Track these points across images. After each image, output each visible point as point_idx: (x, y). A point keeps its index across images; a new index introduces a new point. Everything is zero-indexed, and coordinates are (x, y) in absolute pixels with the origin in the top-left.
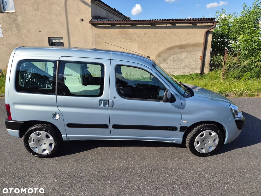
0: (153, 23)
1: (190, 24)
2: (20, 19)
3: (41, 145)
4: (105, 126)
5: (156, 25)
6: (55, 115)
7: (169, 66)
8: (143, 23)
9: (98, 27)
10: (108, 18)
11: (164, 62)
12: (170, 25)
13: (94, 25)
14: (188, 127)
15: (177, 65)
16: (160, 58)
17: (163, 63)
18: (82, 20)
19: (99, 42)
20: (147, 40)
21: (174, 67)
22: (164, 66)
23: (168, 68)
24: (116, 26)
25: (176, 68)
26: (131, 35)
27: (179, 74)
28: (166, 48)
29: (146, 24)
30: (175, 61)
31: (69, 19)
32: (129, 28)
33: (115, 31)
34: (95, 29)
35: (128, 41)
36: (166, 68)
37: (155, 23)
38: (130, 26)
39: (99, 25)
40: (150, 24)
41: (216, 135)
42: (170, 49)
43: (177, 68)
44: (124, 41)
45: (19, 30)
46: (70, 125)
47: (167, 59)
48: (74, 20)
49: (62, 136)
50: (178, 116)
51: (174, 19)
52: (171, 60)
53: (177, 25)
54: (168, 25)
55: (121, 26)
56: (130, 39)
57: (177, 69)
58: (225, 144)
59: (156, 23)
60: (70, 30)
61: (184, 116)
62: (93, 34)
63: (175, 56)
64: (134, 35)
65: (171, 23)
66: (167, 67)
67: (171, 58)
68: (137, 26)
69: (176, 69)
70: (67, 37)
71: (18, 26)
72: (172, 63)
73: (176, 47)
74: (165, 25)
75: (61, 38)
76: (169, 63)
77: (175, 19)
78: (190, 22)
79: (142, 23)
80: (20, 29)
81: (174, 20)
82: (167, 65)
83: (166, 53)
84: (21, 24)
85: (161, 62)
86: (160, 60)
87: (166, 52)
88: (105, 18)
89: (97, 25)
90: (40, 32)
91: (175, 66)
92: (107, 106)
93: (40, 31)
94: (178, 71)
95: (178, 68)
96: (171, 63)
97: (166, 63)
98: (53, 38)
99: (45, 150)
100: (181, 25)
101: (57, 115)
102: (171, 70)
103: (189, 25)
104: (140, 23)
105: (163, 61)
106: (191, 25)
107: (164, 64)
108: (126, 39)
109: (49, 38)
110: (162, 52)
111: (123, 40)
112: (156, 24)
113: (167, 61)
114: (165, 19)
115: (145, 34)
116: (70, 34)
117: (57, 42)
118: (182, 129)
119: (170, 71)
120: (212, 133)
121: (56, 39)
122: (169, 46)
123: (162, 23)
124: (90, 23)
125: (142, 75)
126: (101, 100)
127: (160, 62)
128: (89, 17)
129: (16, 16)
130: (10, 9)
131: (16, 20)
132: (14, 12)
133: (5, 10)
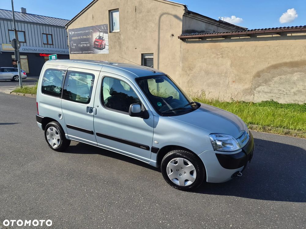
0: (252, 34)
2: (122, 37)
3: (53, 139)
5: (258, 37)
6: (60, 115)
7: (271, 90)
8: (238, 35)
9: (187, 42)
11: (265, 84)
12: (278, 35)
13: (183, 39)
14: (159, 149)
15: (284, 90)
16: (260, 79)
17: (263, 86)
18: (173, 35)
19: (187, 58)
20: (243, 55)
21: (280, 91)
22: (264, 88)
23: (270, 93)
24: (207, 39)
25: (282, 94)
26: (224, 50)
27: (286, 102)
28: (269, 65)
29: (244, 35)
30: (282, 83)
31: (161, 35)
32: (221, 41)
33: (205, 46)
34: (184, 44)
35: (219, 56)
36: (267, 93)
38: (223, 39)
39: (188, 40)
42: (275, 67)
43: (285, 93)
44: (214, 57)
45: (120, 47)
46: (68, 126)
47: (270, 80)
48: (166, 35)
49: (65, 134)
50: (150, 134)
51: (283, 28)
52: (275, 82)
53: (289, 35)
54: (274, 36)
55: (213, 39)
56: (222, 54)
57: (284, 95)
58: (208, 183)
59: (256, 33)
60: (161, 46)
62: (182, 49)
63: (283, 77)
64: (227, 49)
65: (278, 33)
66: (269, 91)
67: (276, 79)
68: (231, 38)
69: (282, 95)
70: (157, 53)
71: (120, 44)
72: (277, 86)
73: (285, 64)
74: (271, 36)
75: (152, 54)
76: (272, 86)
77: (285, 27)
79: (236, 35)
80: (121, 46)
81: (282, 29)
82: (270, 88)
83: (269, 73)
84: (122, 42)
85: (261, 83)
86: (259, 81)
87: (268, 71)
89: (187, 40)
90: (136, 49)
91: (281, 90)
92: (92, 114)
93: (136, 48)
94: (285, 98)
95: (286, 94)
96: (275, 85)
97: (267, 86)
98: (146, 55)
99: (55, 144)
100: (294, 34)
101: (61, 116)
102: (274, 96)
104: (234, 35)
105: (263, 83)
107: (265, 87)
108: (217, 55)
109: (142, 55)
110: (263, 71)
111: (213, 56)
113: (270, 83)
114: (270, 29)
115: (241, 48)
116: (161, 50)
117: (149, 58)
118: (154, 150)
119: (272, 97)
120: (189, 163)
121: (149, 55)
122: (273, 63)
123: (264, 33)
124: (179, 38)
125: (232, 99)
126: (88, 107)
127: (259, 84)
128: (179, 31)
129: (120, 35)
130: (117, 29)
131: (119, 38)
132: (119, 31)
133: (113, 30)
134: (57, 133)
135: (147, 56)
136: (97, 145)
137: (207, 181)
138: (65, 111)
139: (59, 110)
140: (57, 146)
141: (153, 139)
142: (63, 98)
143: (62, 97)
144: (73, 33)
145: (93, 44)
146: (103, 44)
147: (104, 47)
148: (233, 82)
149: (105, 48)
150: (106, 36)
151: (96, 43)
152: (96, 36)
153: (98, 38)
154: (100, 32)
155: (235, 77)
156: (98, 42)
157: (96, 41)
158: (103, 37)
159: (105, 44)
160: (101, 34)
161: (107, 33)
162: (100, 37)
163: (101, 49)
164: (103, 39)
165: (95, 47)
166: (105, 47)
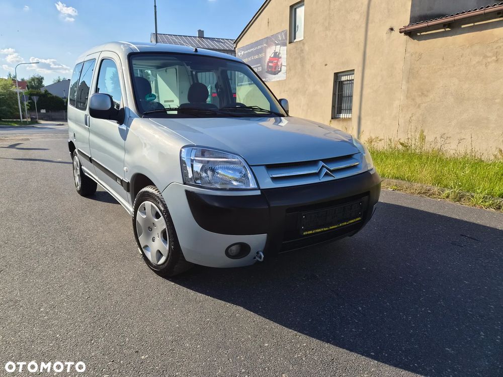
2: (306, 48)
9: (420, 38)
13: (411, 33)
14: (129, 183)
18: (392, 29)
19: (417, 71)
24: (463, 26)
31: (370, 33)
33: (458, 41)
34: (413, 44)
35: (489, 60)
39: (422, 33)
44: (478, 62)
45: (303, 66)
48: (378, 32)
55: (476, 24)
56: (496, 54)
60: (368, 55)
62: (408, 55)
70: (360, 69)
71: (302, 61)
75: (351, 72)
80: (304, 64)
84: (306, 57)
89: (419, 34)
90: (326, 65)
93: (325, 63)
98: (342, 74)
108: (485, 57)
109: (335, 74)
111: (476, 60)
116: (367, 61)
117: (347, 80)
121: (348, 75)
124: (401, 32)
128: (404, 20)
129: (304, 44)
130: (300, 36)
131: (302, 51)
132: (302, 39)
133: (295, 39)
135: (344, 76)
144: (243, 52)
145: (266, 67)
146: (279, 64)
147: (279, 70)
149: (281, 71)
150: (283, 51)
151: (270, 64)
152: (270, 53)
153: (272, 56)
154: (277, 45)
156: (272, 62)
157: (270, 61)
158: (279, 53)
159: (282, 64)
160: (278, 48)
161: (285, 45)
162: (275, 53)
163: (275, 73)
164: (280, 56)
165: (268, 72)
166: (281, 69)
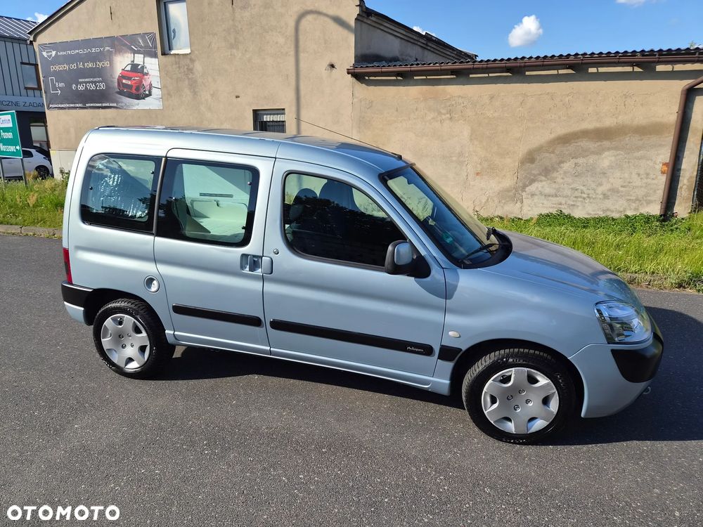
0: (516, 67)
1: (633, 66)
2: (198, 67)
3: (124, 347)
4: (255, 322)
5: (527, 73)
6: (150, 281)
7: (558, 190)
8: (487, 68)
9: (369, 83)
10: (403, 59)
11: (546, 176)
12: (570, 71)
13: (358, 77)
14: (461, 350)
15: (584, 189)
16: (534, 165)
17: (541, 181)
18: (332, 66)
19: (369, 121)
20: (496, 115)
21: (576, 192)
22: (542, 187)
23: (556, 196)
24: (415, 78)
25: (581, 197)
26: (453, 103)
27: (589, 214)
28: (553, 136)
29: (497, 70)
30: (578, 175)
31: (302, 65)
32: (447, 82)
33: (411, 93)
34: (361, 89)
35: (444, 117)
36: (549, 196)
37: (520, 66)
38: (452, 77)
39: (371, 78)
40: (508, 70)
41: (548, 384)
42: (565, 140)
43: (585, 196)
44: (433, 118)
45: (195, 93)
46: (179, 310)
47: (554, 169)
48: (314, 65)
49: (166, 332)
50: (436, 316)
51: (582, 55)
52: (565, 173)
53: (593, 70)
54: (561, 72)
55: (428, 77)
56: (450, 112)
57: (584, 198)
58: (585, 419)
59: (525, 66)
60: (302, 93)
61: (451, 319)
62: (355, 100)
63: (581, 161)
64: (461, 101)
65: (570, 67)
66: (553, 192)
67: (567, 166)
68: (471, 76)
69: (580, 199)
70: (294, 109)
71: (193, 85)
72: (570, 180)
73: (585, 134)
74: (555, 72)
75: (281, 111)
76: (559, 180)
77: (585, 54)
78: (634, 62)
79: (483, 68)
80: (197, 90)
81: (579, 56)
82: (554, 185)
83: (553, 152)
84: (200, 81)
85: (535, 176)
86: (533, 172)
87: (551, 150)
88: (395, 59)
89: (367, 78)
90: (237, 97)
91: (577, 190)
92: (259, 272)
93: (237, 94)
94: (586, 205)
95: (588, 197)
96: (566, 179)
97: (549, 182)
98: (264, 112)
99: (130, 360)
100: (602, 70)
101: (155, 282)
102: (564, 202)
103: (629, 69)
104: (478, 68)
105: (540, 174)
106: (637, 69)
107: (544, 183)
108: (440, 113)
109: (255, 112)
110: (539, 149)
111: (431, 115)
112: (526, 69)
113: (555, 174)
114: (553, 56)
115: (492, 98)
116: (303, 101)
117: (273, 121)
118: (447, 353)
119: (561, 204)
120: (539, 378)
121: (274, 114)
122: (561, 131)
123: (543, 65)
124: (348, 73)
125: (477, 211)
126: (244, 256)
127: (532, 177)
128: (347, 56)
129: (192, 61)
130: (181, 47)
131: (190, 70)
132: (188, 51)
133: (170, 49)
134: (138, 331)
135: (267, 115)
136: (271, 353)
137: (583, 415)
138: (165, 270)
139: (149, 268)
140: (138, 366)
141: (443, 328)
142: (159, 234)
143: (154, 231)
144: (54, 53)
145: (116, 84)
146: (146, 83)
147: (147, 92)
148: (478, 174)
149: (150, 94)
150: (152, 65)
151: (124, 81)
152: (122, 62)
153: (129, 68)
154: (135, 52)
155: (480, 164)
156: (129, 79)
157: (122, 77)
158: (143, 67)
159: (151, 85)
160: (139, 59)
161: (155, 56)
162: (134, 67)
163: (138, 97)
164: (145, 71)
165: (121, 93)
166: (150, 92)
